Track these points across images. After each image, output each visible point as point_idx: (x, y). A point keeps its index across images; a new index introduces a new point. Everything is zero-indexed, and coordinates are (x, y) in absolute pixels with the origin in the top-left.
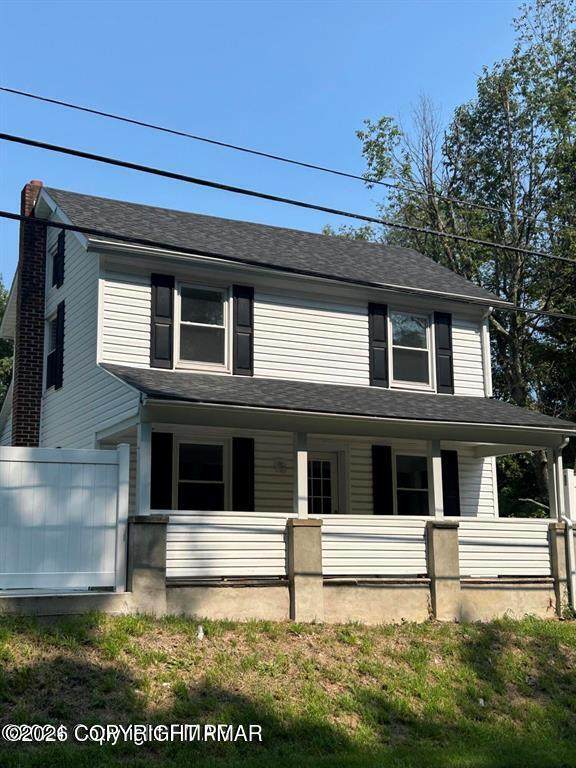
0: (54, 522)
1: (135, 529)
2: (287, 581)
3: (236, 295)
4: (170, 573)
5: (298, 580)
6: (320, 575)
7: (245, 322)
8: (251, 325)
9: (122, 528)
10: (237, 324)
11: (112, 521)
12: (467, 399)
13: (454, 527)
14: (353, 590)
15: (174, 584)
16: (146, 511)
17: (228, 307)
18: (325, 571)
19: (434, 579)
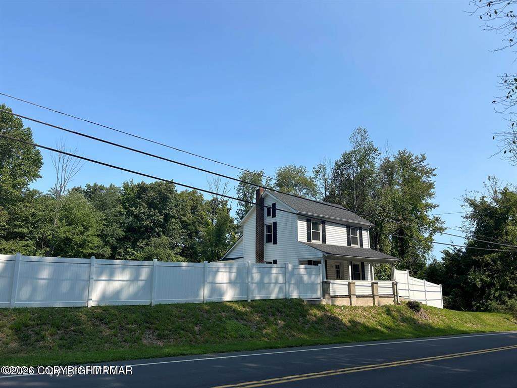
0: (309, 282)
1: (324, 284)
2: (349, 296)
3: (322, 224)
4: (331, 295)
5: (352, 296)
6: (355, 295)
7: (324, 231)
8: (325, 231)
9: (321, 284)
10: (322, 231)
11: (319, 282)
12: (366, 249)
13: (377, 283)
14: (360, 298)
15: (332, 297)
16: (325, 280)
17: (320, 227)
18: (356, 294)
19: (374, 296)
